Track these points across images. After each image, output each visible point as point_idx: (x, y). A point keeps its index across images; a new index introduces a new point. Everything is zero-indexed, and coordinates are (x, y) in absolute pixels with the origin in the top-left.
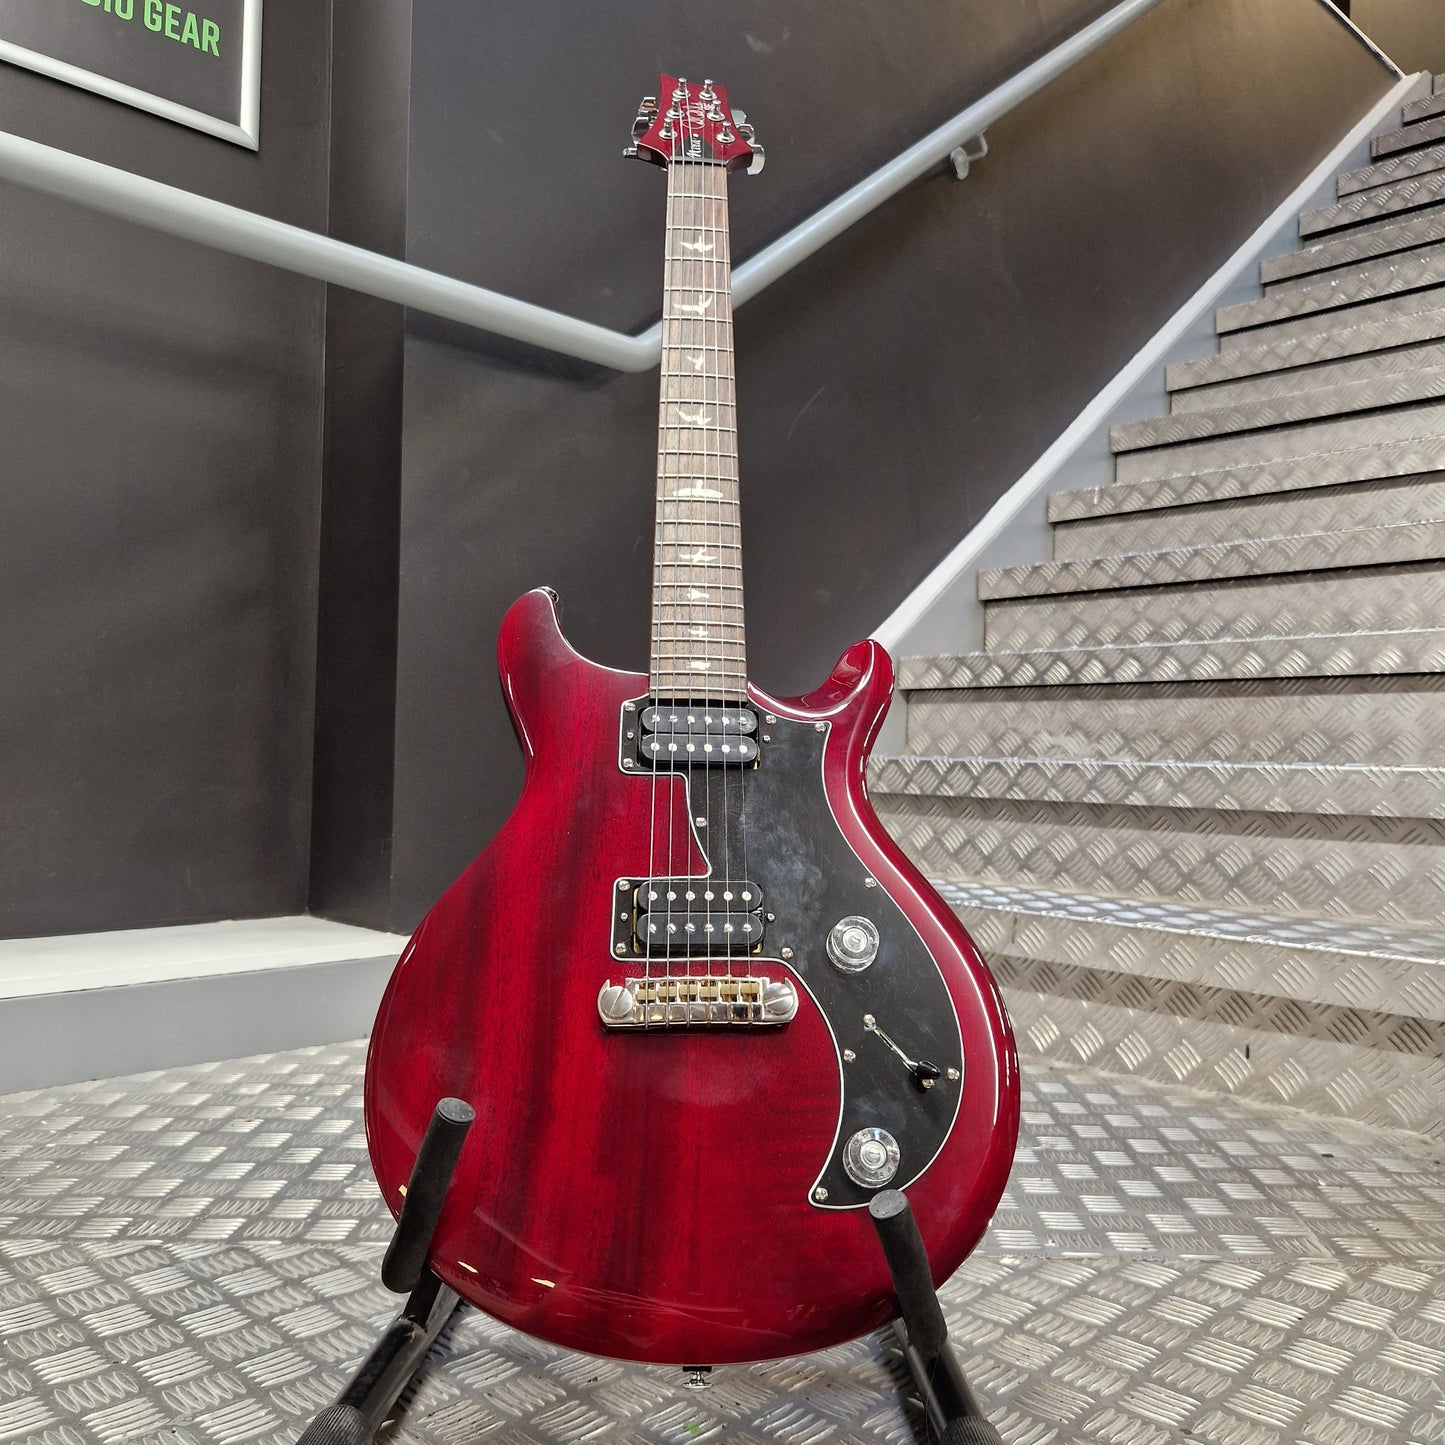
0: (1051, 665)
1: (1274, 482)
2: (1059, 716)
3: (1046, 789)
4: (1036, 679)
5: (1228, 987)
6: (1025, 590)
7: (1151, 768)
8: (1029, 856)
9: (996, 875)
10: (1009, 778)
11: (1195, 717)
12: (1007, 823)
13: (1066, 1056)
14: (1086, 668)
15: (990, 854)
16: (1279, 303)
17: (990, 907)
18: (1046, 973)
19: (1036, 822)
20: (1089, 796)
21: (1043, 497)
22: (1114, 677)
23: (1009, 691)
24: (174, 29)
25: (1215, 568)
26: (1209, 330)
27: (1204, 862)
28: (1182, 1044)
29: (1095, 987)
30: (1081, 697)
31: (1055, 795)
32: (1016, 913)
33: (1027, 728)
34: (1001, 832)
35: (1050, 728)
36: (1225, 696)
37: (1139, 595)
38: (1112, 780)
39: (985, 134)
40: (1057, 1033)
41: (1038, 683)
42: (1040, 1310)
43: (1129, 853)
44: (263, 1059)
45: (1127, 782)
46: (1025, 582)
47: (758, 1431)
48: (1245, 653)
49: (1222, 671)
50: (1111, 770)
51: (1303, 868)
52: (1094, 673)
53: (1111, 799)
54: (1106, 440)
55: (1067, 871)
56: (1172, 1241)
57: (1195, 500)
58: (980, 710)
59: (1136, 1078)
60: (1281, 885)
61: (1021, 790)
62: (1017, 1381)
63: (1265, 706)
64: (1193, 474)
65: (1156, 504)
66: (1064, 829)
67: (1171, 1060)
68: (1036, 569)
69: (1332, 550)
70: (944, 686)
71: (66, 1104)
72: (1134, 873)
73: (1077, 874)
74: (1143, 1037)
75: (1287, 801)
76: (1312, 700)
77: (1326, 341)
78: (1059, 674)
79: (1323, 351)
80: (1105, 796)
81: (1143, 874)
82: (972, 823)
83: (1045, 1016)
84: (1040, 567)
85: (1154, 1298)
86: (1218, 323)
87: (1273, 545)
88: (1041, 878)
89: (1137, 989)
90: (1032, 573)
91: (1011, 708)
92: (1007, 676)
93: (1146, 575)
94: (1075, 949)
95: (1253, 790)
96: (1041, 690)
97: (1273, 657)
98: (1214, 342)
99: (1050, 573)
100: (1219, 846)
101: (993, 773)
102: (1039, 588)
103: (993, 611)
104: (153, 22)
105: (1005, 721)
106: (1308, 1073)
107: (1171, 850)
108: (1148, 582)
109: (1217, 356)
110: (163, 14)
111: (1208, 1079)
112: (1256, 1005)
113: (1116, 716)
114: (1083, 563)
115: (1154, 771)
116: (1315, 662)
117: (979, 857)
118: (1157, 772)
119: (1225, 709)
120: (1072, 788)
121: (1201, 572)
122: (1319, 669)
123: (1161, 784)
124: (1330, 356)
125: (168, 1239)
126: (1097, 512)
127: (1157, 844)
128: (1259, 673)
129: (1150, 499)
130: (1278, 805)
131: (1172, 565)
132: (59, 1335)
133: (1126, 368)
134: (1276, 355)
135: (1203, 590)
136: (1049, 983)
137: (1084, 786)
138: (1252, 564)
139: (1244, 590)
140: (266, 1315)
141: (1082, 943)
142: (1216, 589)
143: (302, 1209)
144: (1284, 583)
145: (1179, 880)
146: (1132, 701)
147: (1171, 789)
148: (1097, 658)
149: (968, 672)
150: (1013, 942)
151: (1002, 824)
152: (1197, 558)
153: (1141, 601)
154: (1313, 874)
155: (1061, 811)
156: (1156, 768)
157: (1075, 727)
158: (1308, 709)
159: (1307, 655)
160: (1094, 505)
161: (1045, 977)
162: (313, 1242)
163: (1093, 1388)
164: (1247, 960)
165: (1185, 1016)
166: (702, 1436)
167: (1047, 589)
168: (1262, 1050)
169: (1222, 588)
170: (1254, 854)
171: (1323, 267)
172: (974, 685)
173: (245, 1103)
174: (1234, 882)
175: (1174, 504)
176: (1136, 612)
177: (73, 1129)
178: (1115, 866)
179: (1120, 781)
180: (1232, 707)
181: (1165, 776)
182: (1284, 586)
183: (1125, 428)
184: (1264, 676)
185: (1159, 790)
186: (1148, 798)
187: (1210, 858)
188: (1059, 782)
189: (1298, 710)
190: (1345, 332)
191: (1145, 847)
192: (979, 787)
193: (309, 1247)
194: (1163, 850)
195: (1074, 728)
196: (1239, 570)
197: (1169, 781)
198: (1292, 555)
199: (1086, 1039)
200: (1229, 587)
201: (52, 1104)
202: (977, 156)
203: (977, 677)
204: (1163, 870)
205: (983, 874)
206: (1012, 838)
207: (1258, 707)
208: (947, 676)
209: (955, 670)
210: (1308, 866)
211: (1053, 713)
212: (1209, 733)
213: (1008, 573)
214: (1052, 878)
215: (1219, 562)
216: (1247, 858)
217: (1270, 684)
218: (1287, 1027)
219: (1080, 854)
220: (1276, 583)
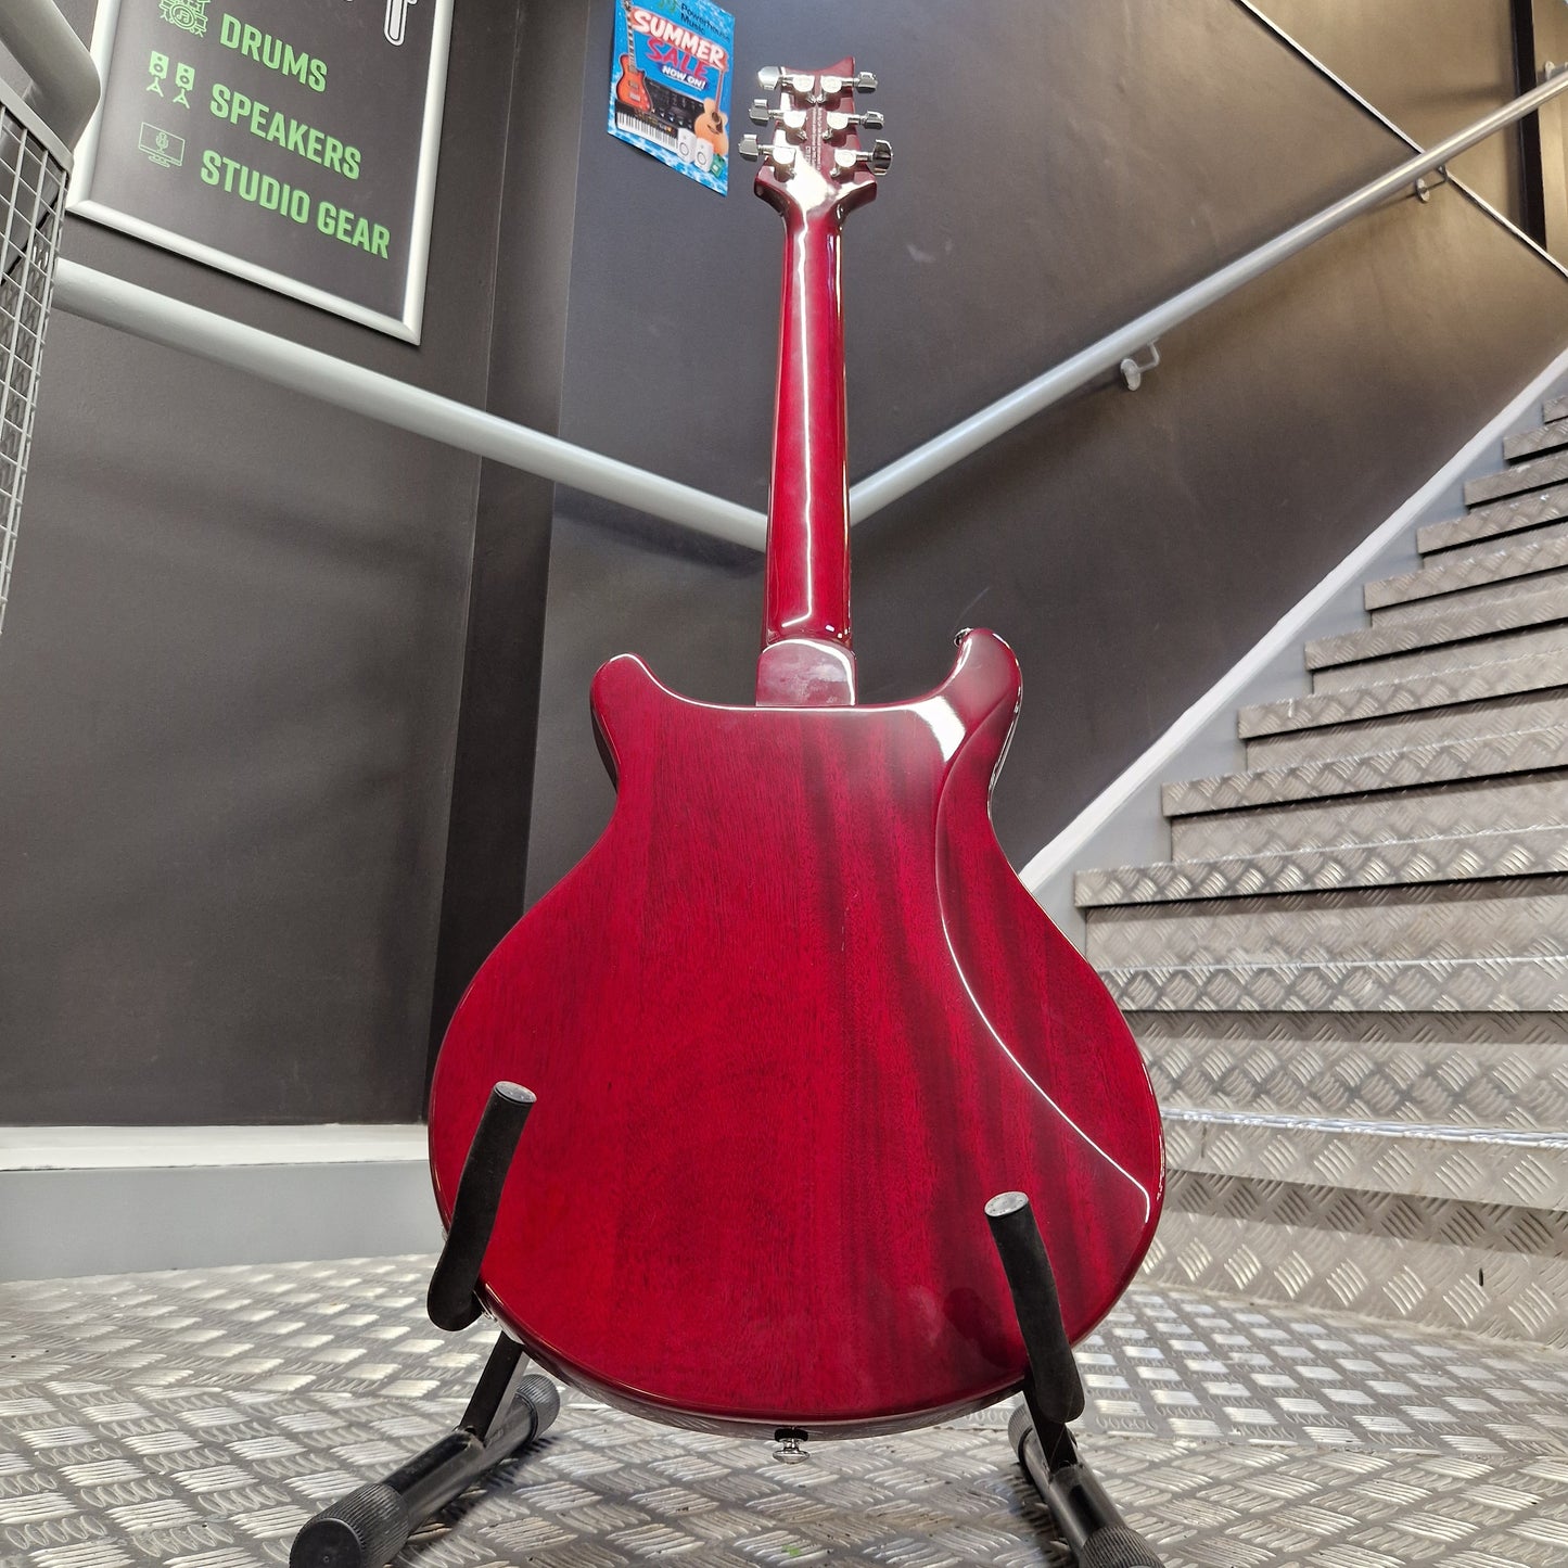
0: (1243, 874)
1: (1486, 687)
2: (1254, 930)
3: (1239, 997)
4: (1227, 888)
5: (1455, 1198)
6: (1213, 803)
7: (1356, 969)
8: (1224, 1077)
9: (1186, 1099)
10: (1198, 987)
11: (1409, 926)
12: (1197, 1039)
13: (1270, 1293)
14: (1283, 875)
15: (1179, 1077)
16: (1485, 520)
17: (1176, 1117)
18: (1243, 1196)
19: (1229, 1038)
20: (1288, 1003)
21: (1232, 712)
22: (1313, 883)
23: (1197, 904)
24: (346, 232)
25: (1425, 772)
26: (1412, 551)
27: (1425, 1075)
28: (1403, 1271)
29: (1300, 1209)
30: (1279, 909)
31: (1249, 1004)
32: (1205, 1123)
33: (1220, 945)
34: (1190, 1050)
35: (1245, 945)
36: (1441, 901)
37: (1341, 805)
38: (1314, 983)
39: (1156, 344)
40: (1259, 1265)
41: (1229, 893)
42: (1216, 1482)
43: (1338, 1069)
44: (357, 1262)
45: (1331, 986)
46: (1213, 795)
47: (870, 1558)
48: (1460, 851)
49: (1437, 871)
50: (1312, 973)
51: (1539, 1077)
52: (1292, 880)
53: (1313, 1006)
54: (1300, 657)
55: (1268, 1093)
56: (1383, 1437)
57: (1400, 710)
58: (1167, 928)
59: (1353, 1315)
60: (1515, 1099)
61: (1212, 999)
62: (1184, 1534)
63: (1487, 910)
64: (1396, 681)
65: (1357, 715)
66: (1262, 1045)
67: (1391, 1290)
68: (1225, 781)
69: (1553, 747)
70: (1126, 901)
71: (139, 1287)
72: (1345, 1092)
73: (1278, 1096)
74: (1357, 1265)
75: (1513, 999)
76: (1540, 902)
77: (1539, 551)
78: (1253, 883)
79: (1536, 561)
80: (1306, 1002)
81: (1354, 1093)
82: (1158, 1043)
83: (1244, 1246)
84: (1229, 778)
85: (1357, 1480)
86: (1420, 543)
87: (1486, 744)
88: (1237, 1102)
89: (1348, 1207)
90: (1221, 784)
91: (1201, 924)
92: (1195, 888)
93: (1347, 782)
94: (1275, 1162)
95: (1474, 988)
96: (1233, 901)
97: (1491, 854)
98: (1417, 562)
99: (1241, 783)
100: (1440, 1056)
101: (1179, 982)
102: (1229, 801)
103: (1180, 829)
104: (326, 225)
105: (1194, 938)
106: (1554, 1301)
107: (1386, 1064)
108: (1351, 790)
109: (1420, 572)
110: (336, 219)
111: (1436, 1314)
112: (1488, 1220)
113: (1319, 929)
114: (1277, 772)
115: (1361, 972)
116: (1539, 857)
117: (1166, 1081)
118: (1365, 973)
119: (1442, 915)
120: (1269, 995)
121: (1409, 777)
122: (1545, 866)
123: (1369, 986)
124: (1543, 567)
125: (226, 1388)
126: (1292, 726)
127: (1370, 1056)
128: (1479, 872)
129: (1349, 710)
130: (1503, 1003)
131: (1376, 770)
132: (96, 1450)
133: (1319, 586)
134: (1485, 568)
135: (1413, 797)
136: (1247, 1206)
137: (1282, 992)
138: (1466, 765)
139: (1458, 795)
140: (325, 1446)
141: (1282, 1154)
142: (1427, 795)
143: (380, 1372)
144: (1503, 786)
145: (1397, 1098)
146: (1336, 911)
147: (1381, 991)
148: (1294, 863)
149: (1151, 884)
150: (1203, 1156)
151: (1191, 1042)
152: (1404, 762)
153: (1344, 812)
154: (1550, 1084)
155: (1259, 1021)
156: (1363, 968)
157: (1274, 942)
158: (1536, 912)
159: (1529, 849)
160: (1289, 718)
161: (1242, 1199)
162: (386, 1397)
163: (1274, 1545)
164: (1472, 1162)
165: (1405, 1237)
166: (801, 1558)
167: (1239, 802)
168: (1498, 1274)
169: (1434, 794)
170: (1480, 1064)
171: (1532, 486)
172: (1158, 898)
173: (332, 1292)
174: (1458, 1097)
175: (1377, 714)
176: (1339, 824)
177: (145, 1305)
178: (1321, 1085)
179: (1322, 985)
180: (1450, 913)
181: (1374, 977)
182: (1503, 790)
183: (1320, 644)
184: (1483, 875)
185: (1366, 994)
186: (1355, 1003)
187: (1431, 1071)
188: (1253, 989)
189: (1525, 914)
190: (1558, 541)
191: (1356, 1061)
192: (1164, 999)
193: (381, 1400)
194: (1376, 1063)
195: (1272, 944)
196: (1451, 773)
197: (1379, 983)
198: (1509, 754)
199: (1292, 1271)
200: (1441, 793)
201: (126, 1286)
202: (1149, 366)
203: (1161, 889)
204: (1377, 1087)
205: (1171, 1100)
206: (1203, 1058)
207: (1480, 913)
208: (1128, 890)
209: (1137, 883)
210: (1542, 1075)
211: (1248, 928)
212: (1426, 943)
213: (1195, 785)
214: (1250, 1102)
215: (1428, 766)
216: (1472, 1068)
217: (1491, 884)
218: (1525, 1245)
219: (1281, 1073)
220: (1494, 787)
